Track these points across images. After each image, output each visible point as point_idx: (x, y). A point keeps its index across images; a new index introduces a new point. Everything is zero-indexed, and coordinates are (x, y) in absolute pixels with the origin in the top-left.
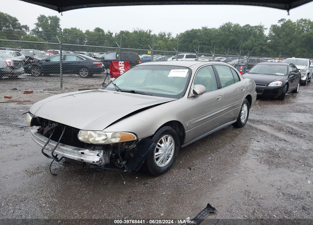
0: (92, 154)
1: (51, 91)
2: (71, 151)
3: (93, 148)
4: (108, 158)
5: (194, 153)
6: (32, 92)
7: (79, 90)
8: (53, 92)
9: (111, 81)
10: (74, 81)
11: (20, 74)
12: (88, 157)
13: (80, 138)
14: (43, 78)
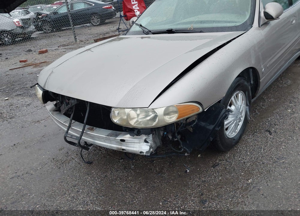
0: (136, 140)
1: (67, 47)
2: (105, 138)
3: (138, 133)
4: (159, 138)
5: (263, 105)
6: (46, 51)
7: (96, 41)
8: (68, 47)
9: (133, 23)
10: (87, 31)
11: (32, 32)
12: (132, 145)
13: (116, 120)
14: (56, 33)
